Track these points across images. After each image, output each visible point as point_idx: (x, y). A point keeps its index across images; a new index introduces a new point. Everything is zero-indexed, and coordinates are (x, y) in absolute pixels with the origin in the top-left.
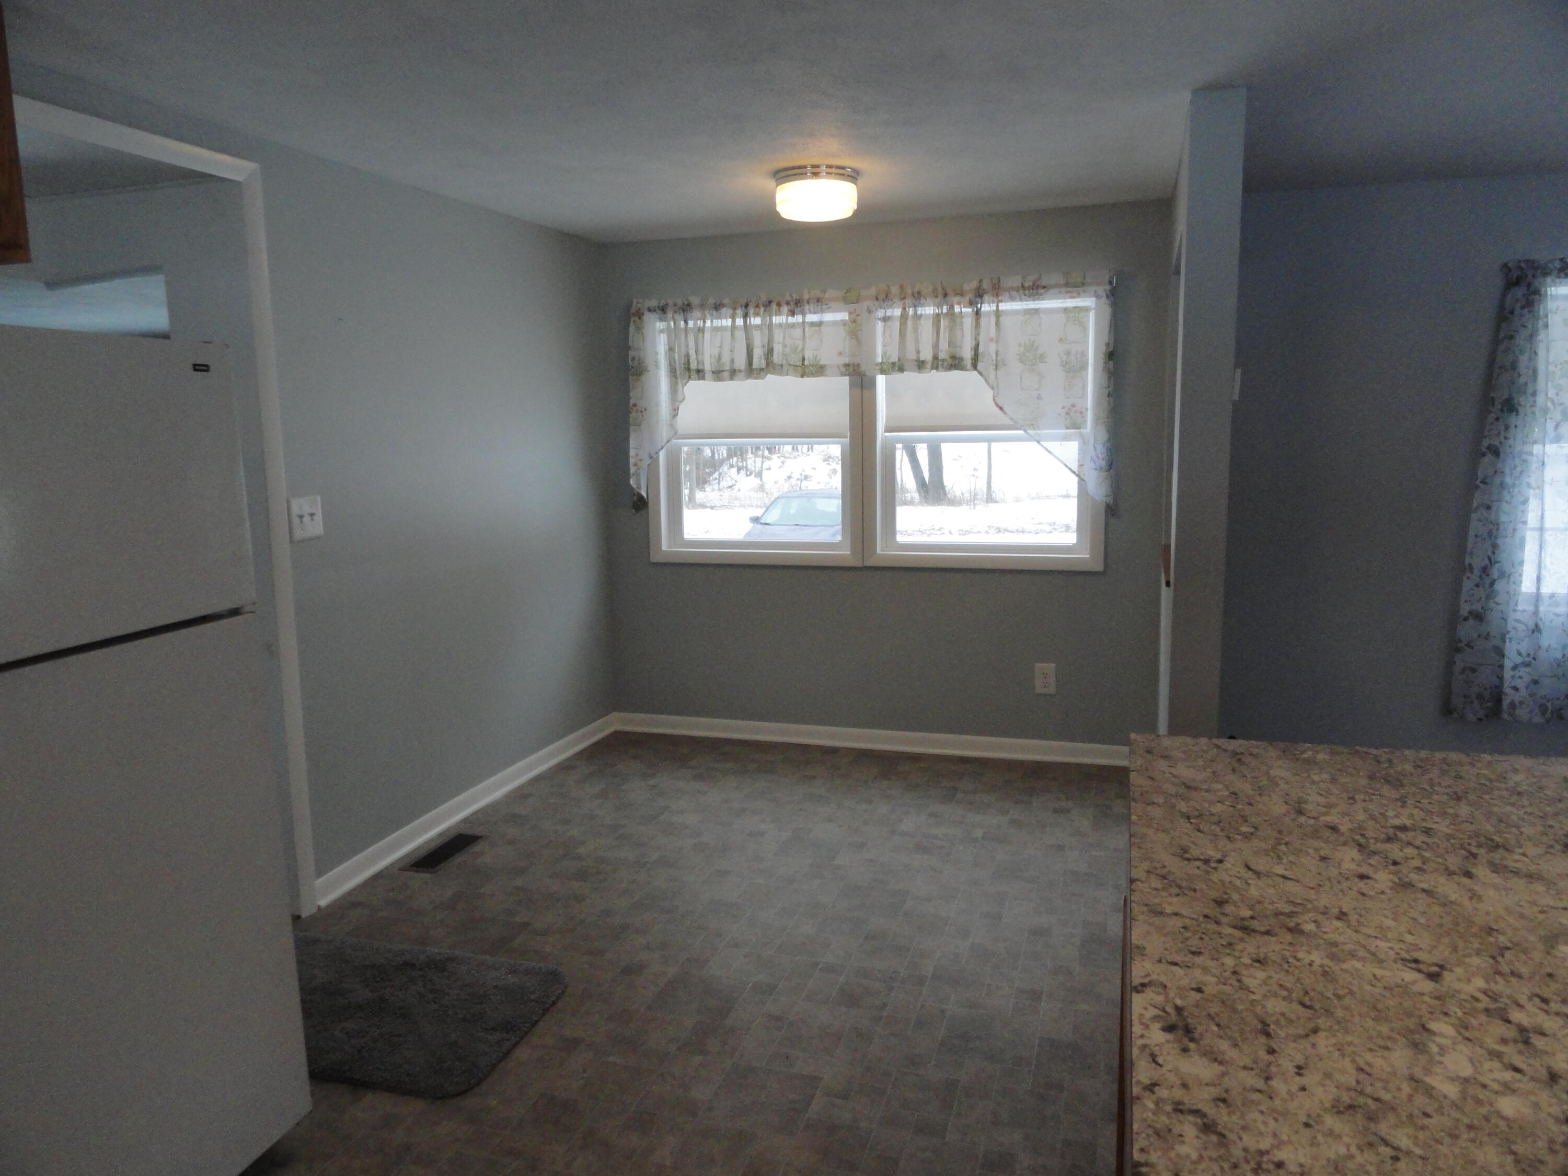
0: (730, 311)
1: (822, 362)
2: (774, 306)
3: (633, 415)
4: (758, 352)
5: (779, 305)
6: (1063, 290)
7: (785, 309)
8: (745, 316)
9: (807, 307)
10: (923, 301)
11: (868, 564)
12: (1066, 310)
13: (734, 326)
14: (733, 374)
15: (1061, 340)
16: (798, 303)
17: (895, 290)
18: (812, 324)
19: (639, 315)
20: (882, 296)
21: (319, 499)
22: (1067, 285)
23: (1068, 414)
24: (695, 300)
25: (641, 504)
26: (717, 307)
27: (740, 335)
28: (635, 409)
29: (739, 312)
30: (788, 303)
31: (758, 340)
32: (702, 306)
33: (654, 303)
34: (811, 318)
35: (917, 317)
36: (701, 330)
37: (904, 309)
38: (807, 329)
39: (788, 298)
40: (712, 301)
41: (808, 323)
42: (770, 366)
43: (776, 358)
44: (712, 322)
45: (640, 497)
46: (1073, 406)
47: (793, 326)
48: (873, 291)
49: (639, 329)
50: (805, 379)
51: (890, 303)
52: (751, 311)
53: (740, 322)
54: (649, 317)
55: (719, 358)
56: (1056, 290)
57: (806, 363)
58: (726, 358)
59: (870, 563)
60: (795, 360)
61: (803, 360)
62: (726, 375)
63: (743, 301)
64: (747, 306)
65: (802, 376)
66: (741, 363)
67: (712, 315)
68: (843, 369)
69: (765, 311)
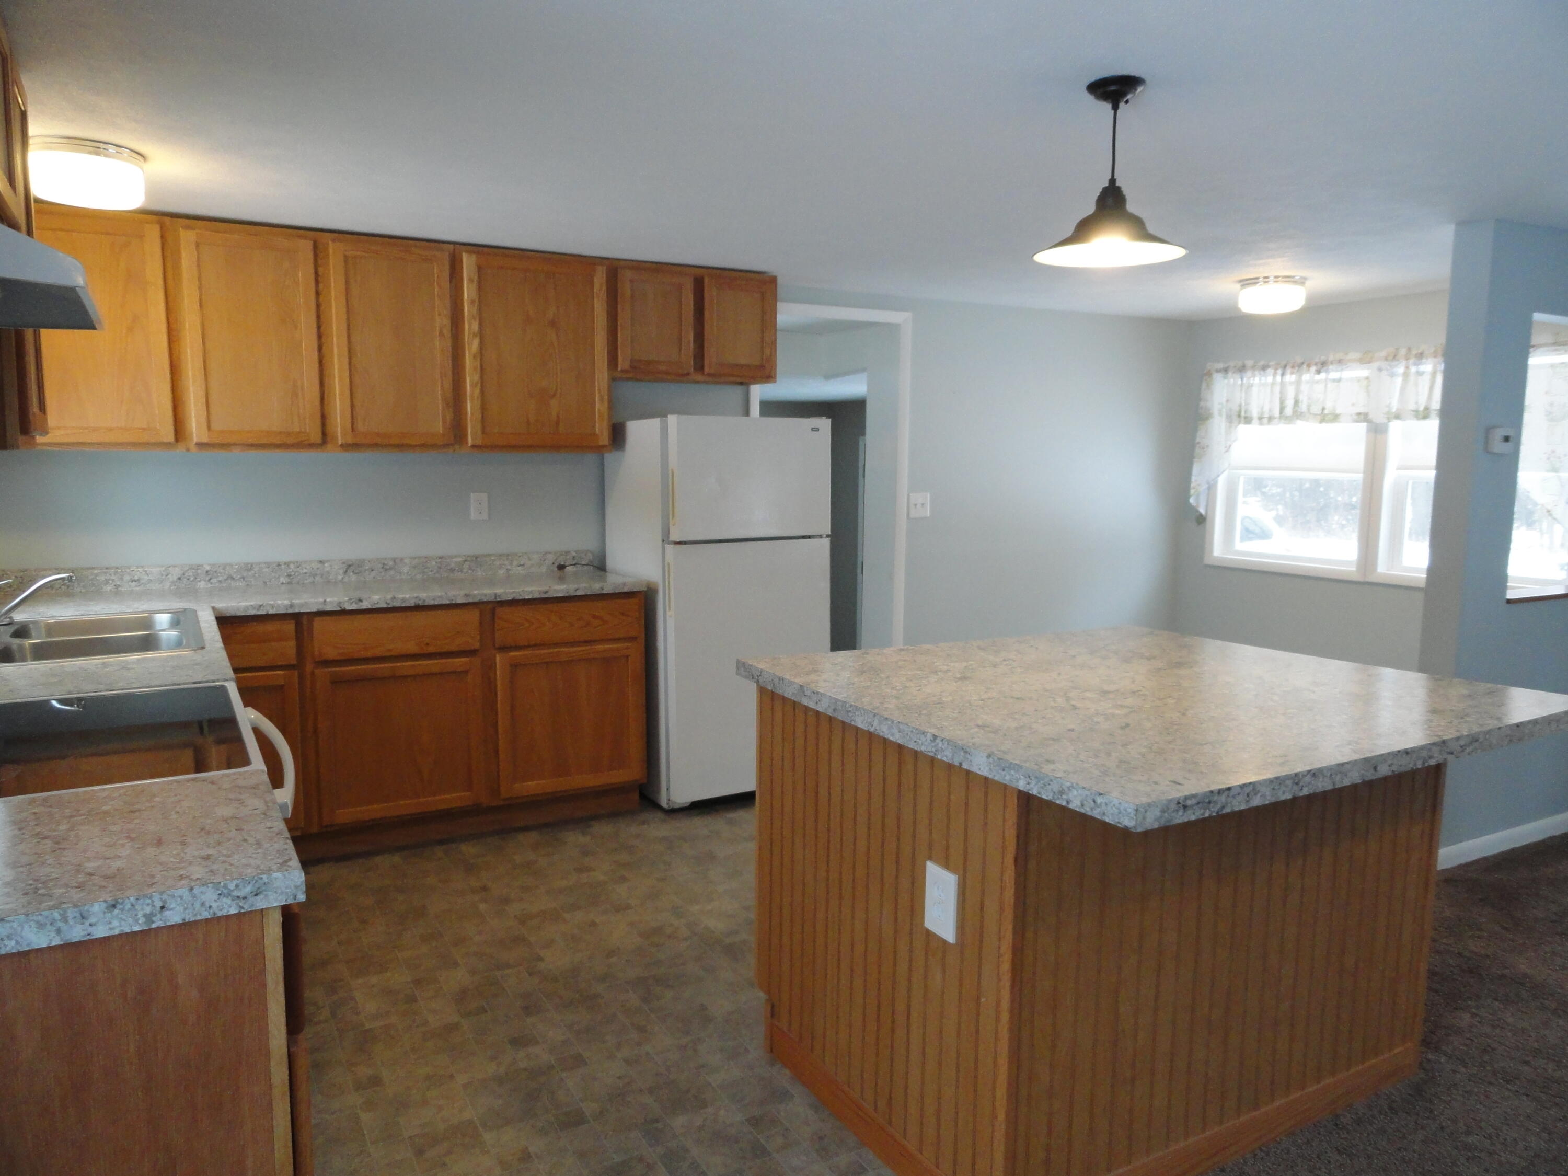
0: (1273, 371)
1: (1338, 412)
2: (1305, 366)
3: (1197, 450)
4: (1290, 403)
5: (1309, 366)
6: (1553, 348)
7: (1313, 369)
8: (1283, 375)
9: (1331, 367)
10: (1424, 360)
11: (1367, 580)
12: (1553, 366)
13: (1273, 384)
14: (1270, 419)
15: (1547, 393)
16: (1324, 364)
17: (1403, 351)
18: (1334, 380)
19: (1209, 374)
20: (1391, 358)
21: (929, 496)
22: (1554, 344)
23: (1548, 459)
24: (1249, 363)
25: (1201, 520)
26: (1264, 368)
27: (1277, 389)
28: (1198, 445)
29: (1279, 372)
30: (1316, 364)
31: (1291, 393)
32: (1254, 367)
33: (1221, 366)
34: (1334, 375)
35: (1419, 374)
36: (1250, 386)
37: (1407, 368)
38: (1329, 385)
39: (1317, 360)
40: (1262, 363)
41: (1330, 380)
42: (1297, 415)
43: (1303, 407)
44: (1260, 380)
45: (1201, 515)
46: (1553, 452)
47: (1317, 382)
48: (1383, 354)
49: (1209, 386)
50: (1324, 425)
51: (1397, 362)
52: (1289, 370)
53: (1279, 378)
54: (1218, 377)
55: (1262, 408)
56: (1545, 349)
57: (1326, 412)
58: (1266, 409)
59: (1371, 578)
60: (1316, 409)
61: (1323, 409)
62: (1265, 421)
63: (1283, 363)
64: (1285, 367)
65: (1321, 422)
66: (1277, 413)
67: (1260, 374)
68: (1355, 417)
69: (1298, 371)
